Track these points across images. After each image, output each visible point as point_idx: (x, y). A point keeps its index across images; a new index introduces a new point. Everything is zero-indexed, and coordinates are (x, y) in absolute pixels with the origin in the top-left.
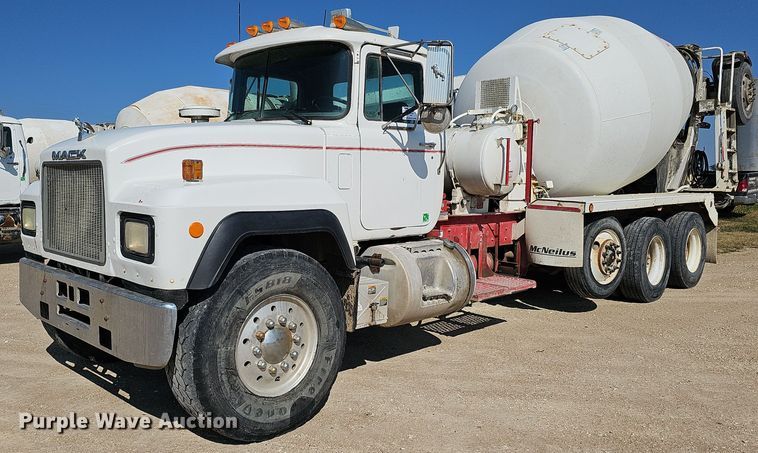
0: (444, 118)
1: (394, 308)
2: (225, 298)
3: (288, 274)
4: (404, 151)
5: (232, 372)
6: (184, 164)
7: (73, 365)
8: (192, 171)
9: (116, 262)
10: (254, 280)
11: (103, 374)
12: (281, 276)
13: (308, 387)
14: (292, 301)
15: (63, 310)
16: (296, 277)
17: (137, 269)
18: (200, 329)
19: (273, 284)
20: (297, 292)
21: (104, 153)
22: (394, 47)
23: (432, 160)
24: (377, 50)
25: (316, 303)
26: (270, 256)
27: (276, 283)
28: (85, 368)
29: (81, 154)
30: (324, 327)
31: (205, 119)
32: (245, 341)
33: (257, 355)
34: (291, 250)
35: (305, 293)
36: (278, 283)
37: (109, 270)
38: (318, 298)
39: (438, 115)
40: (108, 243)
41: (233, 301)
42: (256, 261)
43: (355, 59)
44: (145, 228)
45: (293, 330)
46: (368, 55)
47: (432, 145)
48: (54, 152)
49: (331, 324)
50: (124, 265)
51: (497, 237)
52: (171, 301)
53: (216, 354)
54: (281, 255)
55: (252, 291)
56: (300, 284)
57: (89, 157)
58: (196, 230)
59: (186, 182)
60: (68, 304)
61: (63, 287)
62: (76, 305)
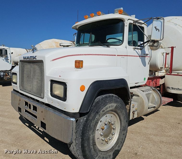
0: (158, 45)
1: (139, 112)
2: (92, 115)
3: (112, 104)
4: (140, 56)
5: (94, 144)
6: (76, 62)
7: (28, 125)
8: (79, 64)
9: (48, 98)
10: (102, 107)
11: (38, 129)
12: (110, 105)
13: (118, 146)
14: (112, 113)
15: (26, 111)
16: (114, 105)
17: (58, 103)
18: (83, 128)
19: (108, 108)
20: (115, 111)
21: (44, 58)
22: (136, 21)
23: (147, 60)
24: (132, 22)
25: (120, 114)
26: (106, 97)
27: (109, 107)
28: (32, 127)
29: (35, 58)
30: (123, 123)
31: (68, 46)
32: (97, 130)
33: (101, 135)
34: (112, 94)
35: (117, 111)
36: (109, 108)
37: (45, 101)
38: (121, 112)
39: (156, 44)
40: (45, 91)
41: (95, 116)
42: (102, 99)
43: (126, 25)
44: (62, 87)
45: (112, 124)
46: (130, 23)
47: (147, 55)
48: (24, 57)
49: (125, 121)
50: (52, 100)
51: (156, 84)
52: (73, 117)
53: (89, 138)
54: (110, 96)
55: (101, 111)
56: (116, 107)
57: (38, 59)
58: (82, 89)
59: (76, 69)
60: (28, 110)
61: (26, 103)
62: (31, 111)
